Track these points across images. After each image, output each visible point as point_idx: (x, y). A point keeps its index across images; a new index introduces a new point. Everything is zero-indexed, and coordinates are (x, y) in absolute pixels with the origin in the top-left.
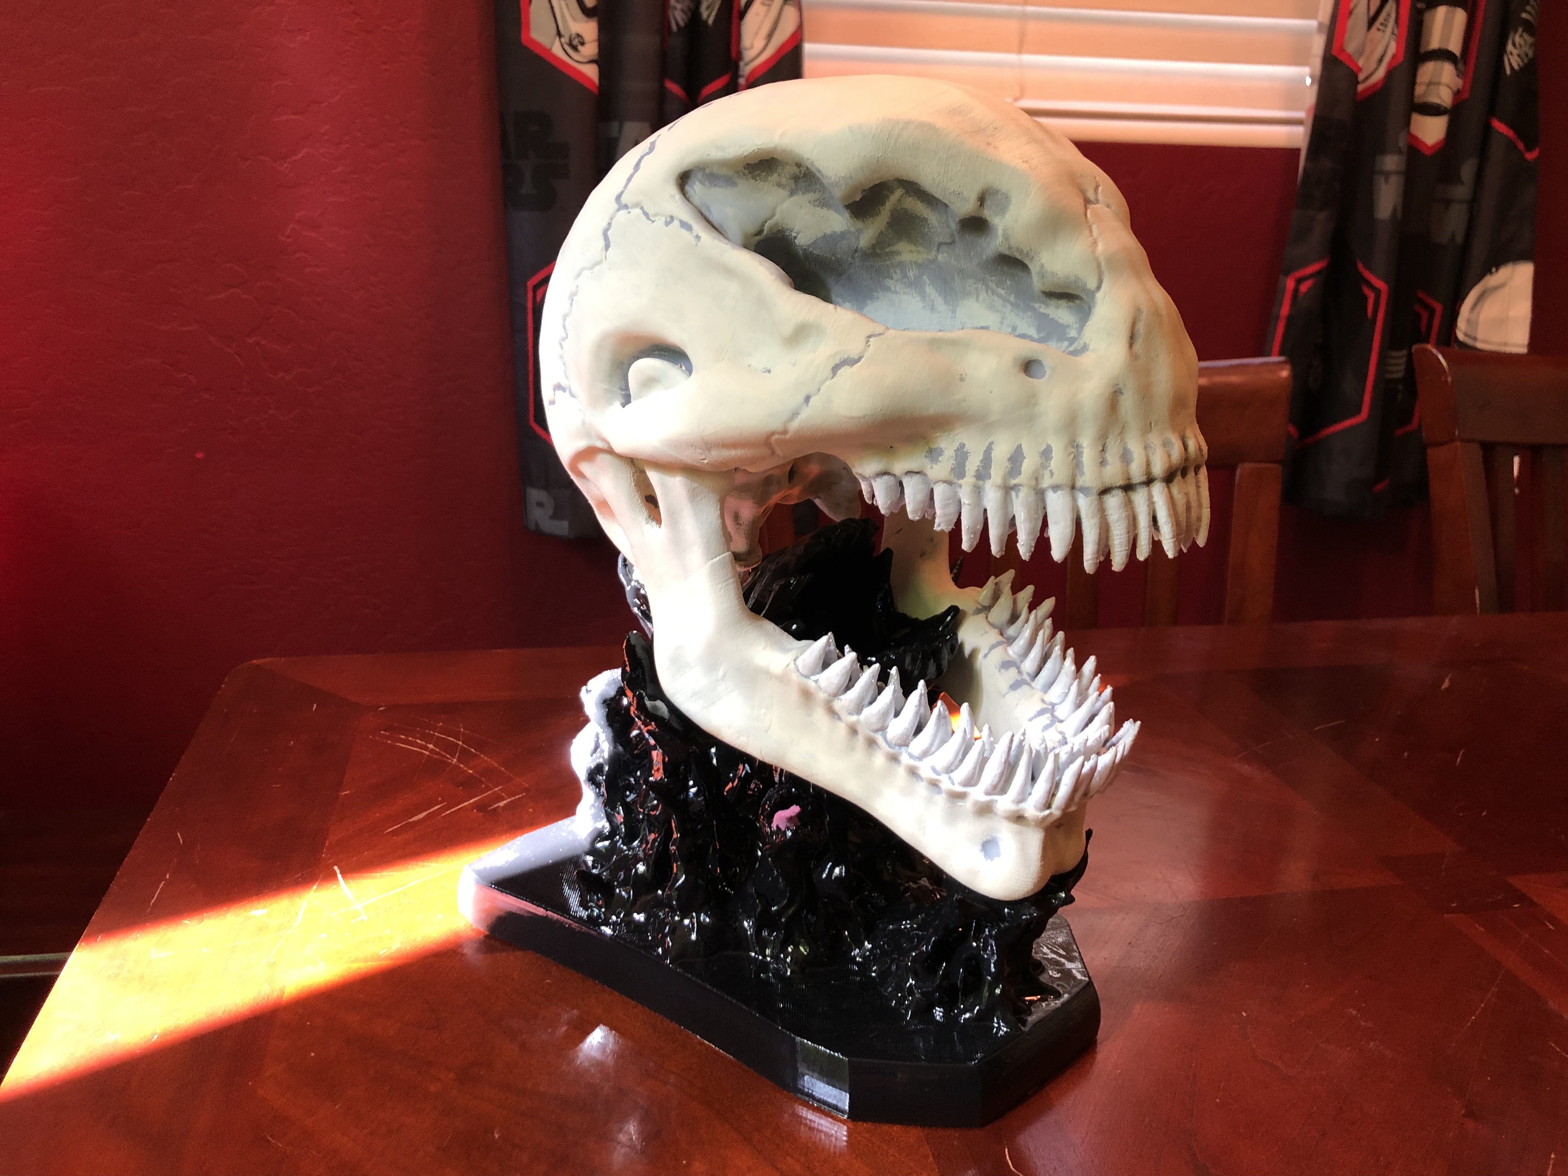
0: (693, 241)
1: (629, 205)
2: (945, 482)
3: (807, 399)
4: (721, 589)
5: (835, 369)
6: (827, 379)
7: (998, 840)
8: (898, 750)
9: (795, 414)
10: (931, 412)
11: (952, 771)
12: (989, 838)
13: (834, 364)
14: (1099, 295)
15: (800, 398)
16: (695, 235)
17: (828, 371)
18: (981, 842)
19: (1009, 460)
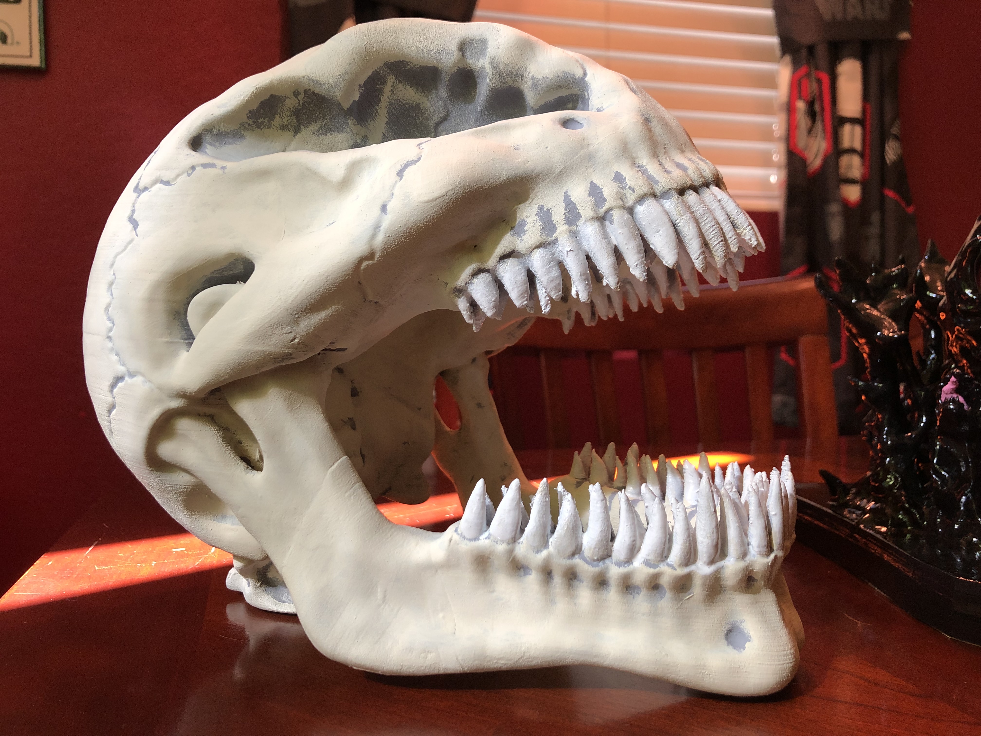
0: (221, 172)
1: (147, 186)
2: (538, 247)
3: (384, 208)
4: (351, 496)
5: (400, 174)
6: (396, 182)
7: (737, 624)
8: (603, 566)
9: (377, 227)
10: (503, 178)
11: (667, 557)
12: (728, 626)
13: (397, 170)
14: (588, 79)
15: (377, 211)
16: (219, 168)
17: (394, 177)
18: (723, 635)
19: (589, 195)
